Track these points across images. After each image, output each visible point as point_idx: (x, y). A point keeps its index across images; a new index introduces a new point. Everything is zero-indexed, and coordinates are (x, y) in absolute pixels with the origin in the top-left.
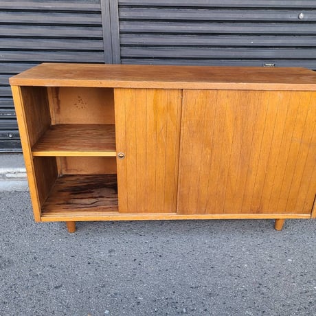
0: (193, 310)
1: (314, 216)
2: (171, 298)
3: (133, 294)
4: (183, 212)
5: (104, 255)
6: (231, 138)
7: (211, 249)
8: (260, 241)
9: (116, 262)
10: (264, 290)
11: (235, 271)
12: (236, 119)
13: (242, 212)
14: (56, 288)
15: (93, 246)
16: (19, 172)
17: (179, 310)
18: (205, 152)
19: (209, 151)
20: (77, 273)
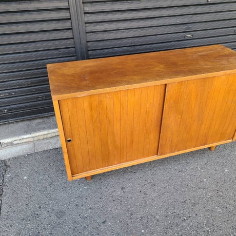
0: (190, 217)
1: (234, 140)
2: (174, 212)
3: (152, 215)
4: (162, 154)
5: (119, 192)
6: (193, 106)
7: (181, 173)
8: (205, 161)
9: (130, 195)
10: (221, 194)
11: (201, 185)
12: (197, 95)
13: (195, 147)
14: (104, 223)
15: (109, 187)
16: (23, 139)
17: (182, 218)
18: (177, 117)
19: (180, 117)
20: (110, 209)
